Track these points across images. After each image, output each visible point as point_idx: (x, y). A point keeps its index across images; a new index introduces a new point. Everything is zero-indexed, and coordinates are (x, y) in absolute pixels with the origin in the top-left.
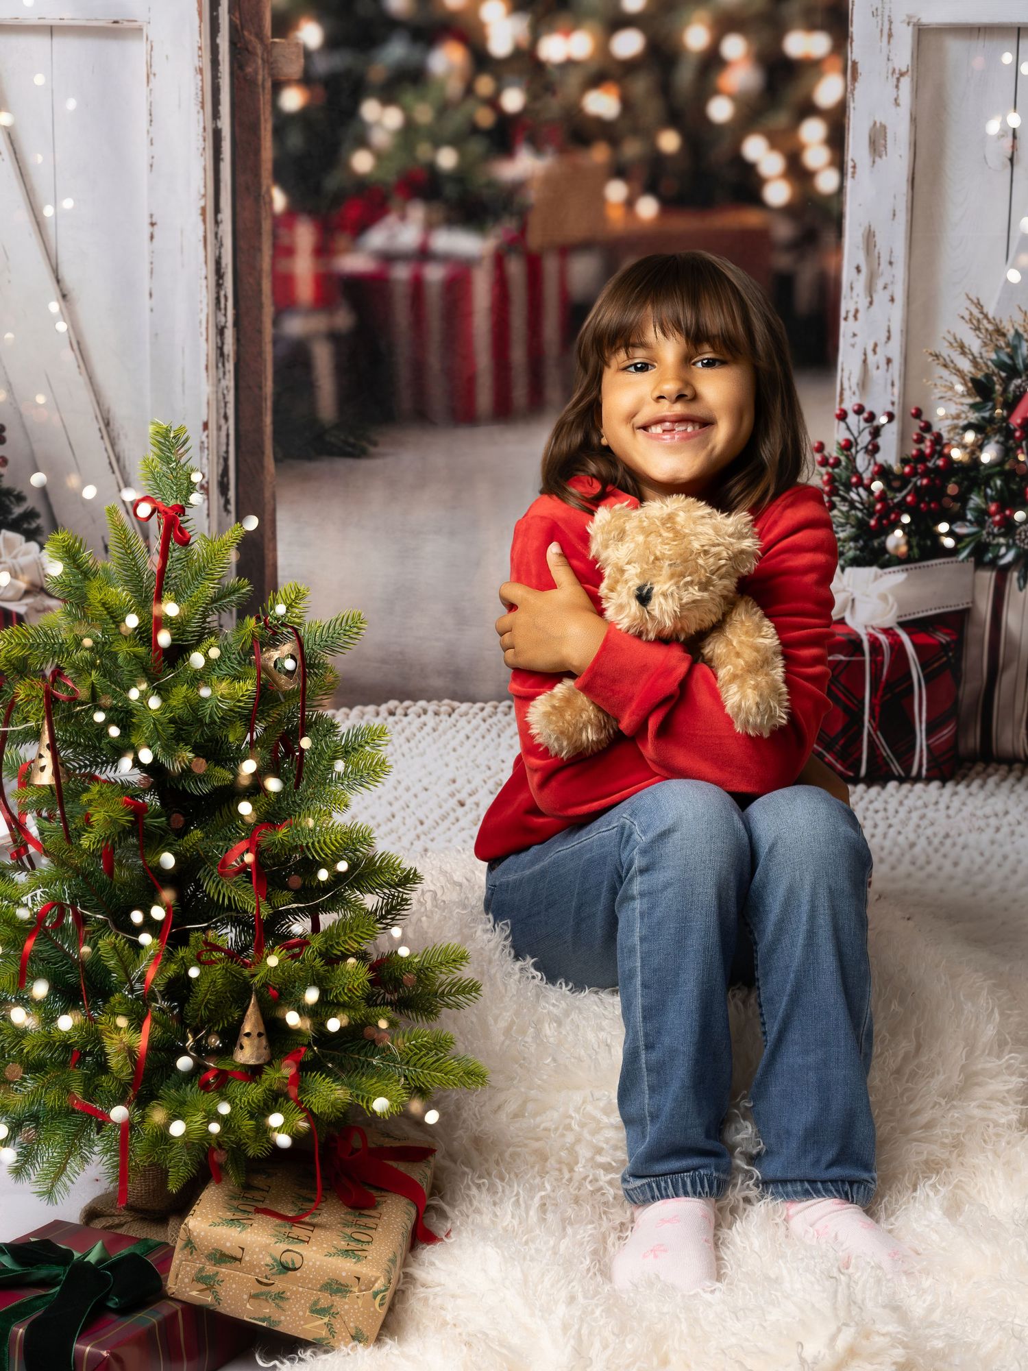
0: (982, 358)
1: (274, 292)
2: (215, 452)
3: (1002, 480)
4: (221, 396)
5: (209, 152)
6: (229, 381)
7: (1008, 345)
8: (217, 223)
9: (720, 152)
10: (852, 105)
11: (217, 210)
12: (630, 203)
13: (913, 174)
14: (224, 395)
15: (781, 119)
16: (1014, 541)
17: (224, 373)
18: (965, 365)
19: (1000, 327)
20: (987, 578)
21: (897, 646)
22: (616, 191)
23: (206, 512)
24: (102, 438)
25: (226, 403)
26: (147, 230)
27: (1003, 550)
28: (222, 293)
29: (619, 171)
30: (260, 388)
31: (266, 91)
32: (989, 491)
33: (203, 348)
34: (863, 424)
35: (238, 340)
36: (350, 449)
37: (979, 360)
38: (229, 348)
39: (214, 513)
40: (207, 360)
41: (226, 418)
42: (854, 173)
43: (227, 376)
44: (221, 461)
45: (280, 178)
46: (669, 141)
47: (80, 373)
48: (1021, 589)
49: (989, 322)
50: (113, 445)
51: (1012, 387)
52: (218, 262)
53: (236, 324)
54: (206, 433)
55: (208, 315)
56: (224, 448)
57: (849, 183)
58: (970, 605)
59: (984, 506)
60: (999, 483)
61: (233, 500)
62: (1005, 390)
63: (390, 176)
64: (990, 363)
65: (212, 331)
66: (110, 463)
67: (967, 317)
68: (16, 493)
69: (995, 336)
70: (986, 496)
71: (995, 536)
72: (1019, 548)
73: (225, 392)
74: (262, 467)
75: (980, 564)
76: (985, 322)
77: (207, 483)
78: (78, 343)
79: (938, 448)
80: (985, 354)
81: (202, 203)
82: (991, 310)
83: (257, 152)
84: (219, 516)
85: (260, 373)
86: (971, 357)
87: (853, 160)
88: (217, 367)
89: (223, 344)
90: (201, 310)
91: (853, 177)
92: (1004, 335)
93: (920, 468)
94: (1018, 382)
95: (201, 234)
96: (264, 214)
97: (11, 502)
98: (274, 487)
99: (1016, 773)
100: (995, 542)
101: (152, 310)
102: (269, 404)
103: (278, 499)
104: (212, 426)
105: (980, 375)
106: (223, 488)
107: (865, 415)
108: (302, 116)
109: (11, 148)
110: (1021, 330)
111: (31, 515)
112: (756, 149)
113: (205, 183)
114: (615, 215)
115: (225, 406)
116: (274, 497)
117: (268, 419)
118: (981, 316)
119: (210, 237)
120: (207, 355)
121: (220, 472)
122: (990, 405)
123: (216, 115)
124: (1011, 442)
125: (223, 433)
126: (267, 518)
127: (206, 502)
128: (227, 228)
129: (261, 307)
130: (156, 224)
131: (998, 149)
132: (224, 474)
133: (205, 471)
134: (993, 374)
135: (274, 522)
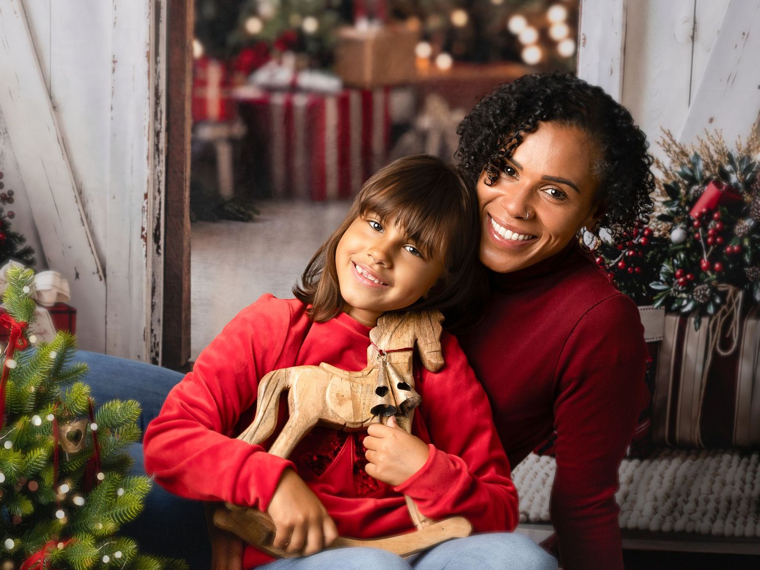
0: (671, 170)
1: (194, 110)
2: (152, 215)
3: (684, 254)
4: (156, 177)
5: (153, 16)
6: (162, 168)
7: (690, 162)
8: (157, 63)
9: (493, 27)
11: (157, 54)
12: (432, 59)
13: (625, 45)
14: (158, 176)
15: (535, 6)
16: (693, 296)
17: (159, 162)
19: (684, 150)
20: (674, 321)
22: (423, 50)
23: (144, 253)
24: (77, 202)
25: (159, 182)
26: (110, 66)
27: (685, 302)
28: (159, 109)
29: (426, 37)
30: (182, 173)
32: (675, 261)
33: (146, 145)
35: (168, 141)
36: (241, 216)
37: (670, 172)
38: (163, 145)
39: (150, 254)
40: (148, 153)
41: (159, 191)
42: (584, 43)
43: (161, 164)
44: (156, 220)
45: (199, 34)
46: (460, 18)
47: (63, 159)
48: (696, 329)
49: (677, 146)
50: (84, 206)
51: (692, 191)
52: (157, 89)
53: (168, 129)
54: (146, 201)
55: (149, 123)
56: (157, 212)
57: (581, 50)
58: (662, 339)
59: (672, 271)
60: (682, 256)
61: (162, 247)
62: (687, 193)
63: (272, 36)
64: (677, 174)
65: (152, 134)
66: (82, 219)
67: (661, 142)
68: (19, 236)
69: (681, 156)
70: (673, 264)
71: (679, 292)
72: (695, 301)
73: (159, 174)
74: (183, 225)
75: (669, 311)
76: (674, 146)
77: (146, 234)
78: (63, 139)
79: (641, 230)
80: (673, 168)
81: (148, 50)
82: (678, 138)
83: (184, 17)
84: (153, 256)
85: (182, 164)
86: (663, 170)
87: (584, 35)
88: (154, 157)
89: (158, 142)
90: (145, 119)
91: (584, 46)
92: (687, 155)
94: (696, 187)
95: (146, 69)
96: (187, 59)
97: (15, 241)
98: (190, 238)
100: (679, 296)
101: (112, 119)
102: (188, 183)
103: (192, 246)
104: (150, 196)
105: (670, 182)
106: (156, 238)
109: (22, 10)
110: (699, 153)
111: (28, 251)
112: (518, 25)
113: (150, 36)
114: (423, 66)
115: (159, 184)
116: (190, 246)
117: (187, 194)
118: (671, 142)
119: (152, 72)
120: (148, 150)
121: (154, 227)
122: (677, 202)
124: (691, 228)
125: (157, 202)
126: (185, 259)
127: (145, 246)
128: (163, 67)
129: (183, 119)
130: (116, 62)
131: (684, 30)
132: (158, 228)
133: (145, 226)
134: (679, 181)
135: (189, 262)
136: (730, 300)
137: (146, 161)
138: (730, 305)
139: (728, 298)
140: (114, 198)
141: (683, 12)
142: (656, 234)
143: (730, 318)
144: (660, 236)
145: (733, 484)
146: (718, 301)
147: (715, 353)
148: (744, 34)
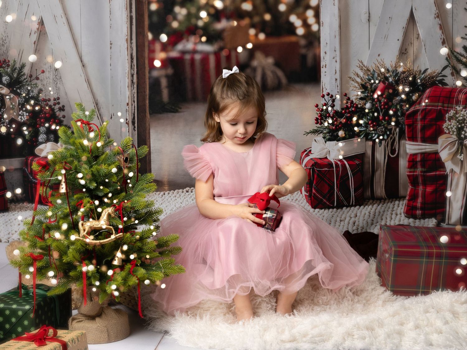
0: (363, 78)
1: (148, 64)
2: (131, 112)
3: (372, 114)
4: (132, 95)
5: (129, 23)
6: (135, 90)
7: (371, 74)
8: (131, 43)
9: (283, 20)
10: (321, 6)
11: (131, 39)
12: (256, 35)
13: (340, 25)
14: (133, 95)
15: (300, 10)
16: (377, 132)
17: (134, 88)
18: (359, 80)
19: (368, 68)
20: (370, 143)
21: (344, 165)
22: (252, 32)
23: (128, 131)
25: (134, 97)
26: (109, 46)
27: (374, 135)
28: (133, 64)
29: (253, 26)
30: (145, 92)
31: (146, 4)
32: (368, 117)
33: (127, 81)
34: (329, 99)
35: (138, 78)
36: (173, 110)
38: (135, 80)
41: (134, 102)
42: (323, 25)
43: (134, 89)
44: (133, 115)
45: (150, 29)
46: (268, 17)
47: (88, 89)
48: (380, 147)
49: (365, 67)
51: (373, 86)
52: (132, 55)
53: (137, 73)
54: (128, 106)
55: (128, 71)
56: (134, 111)
57: (321, 28)
58: (365, 152)
59: (367, 122)
60: (371, 115)
61: (136, 127)
62: (371, 87)
63: (183, 28)
64: (366, 79)
65: (130, 75)
67: (359, 66)
69: (367, 71)
73: (134, 94)
74: (146, 116)
75: (367, 139)
76: (364, 67)
77: (128, 122)
78: (88, 80)
79: (352, 105)
80: (364, 77)
81: (126, 37)
82: (365, 64)
83: (143, 22)
84: (132, 132)
85: (145, 88)
86: (360, 78)
87: (322, 21)
88: (131, 86)
89: (133, 79)
90: (126, 69)
91: (322, 26)
92: (370, 71)
93: (347, 111)
94: (375, 85)
95: (126, 47)
96: (145, 41)
98: (149, 122)
99: (383, 203)
100: (371, 132)
101: (111, 70)
102: (148, 97)
103: (151, 126)
104: (130, 104)
105: (363, 83)
106: (133, 123)
107: (330, 96)
108: (157, 12)
109: (67, 22)
110: (375, 69)
112: (293, 19)
113: (127, 31)
114: (252, 39)
115: (134, 98)
116: (149, 126)
117: (147, 102)
119: (129, 47)
120: (128, 83)
121: (132, 118)
122: (367, 92)
123: (131, 12)
124: (374, 102)
125: (133, 106)
126: (147, 132)
127: (128, 127)
128: (134, 45)
129: (145, 68)
130: (112, 44)
131: (365, 17)
132: (134, 118)
133: (128, 118)
134: (367, 82)
135: (149, 133)
136: (393, 132)
137: (127, 89)
138: (394, 134)
139: (392, 132)
140: (113, 106)
141: (365, 9)
142: (359, 106)
143: (394, 140)
144: (361, 107)
145: (401, 214)
146: (388, 133)
147: (389, 156)
148: (390, 18)
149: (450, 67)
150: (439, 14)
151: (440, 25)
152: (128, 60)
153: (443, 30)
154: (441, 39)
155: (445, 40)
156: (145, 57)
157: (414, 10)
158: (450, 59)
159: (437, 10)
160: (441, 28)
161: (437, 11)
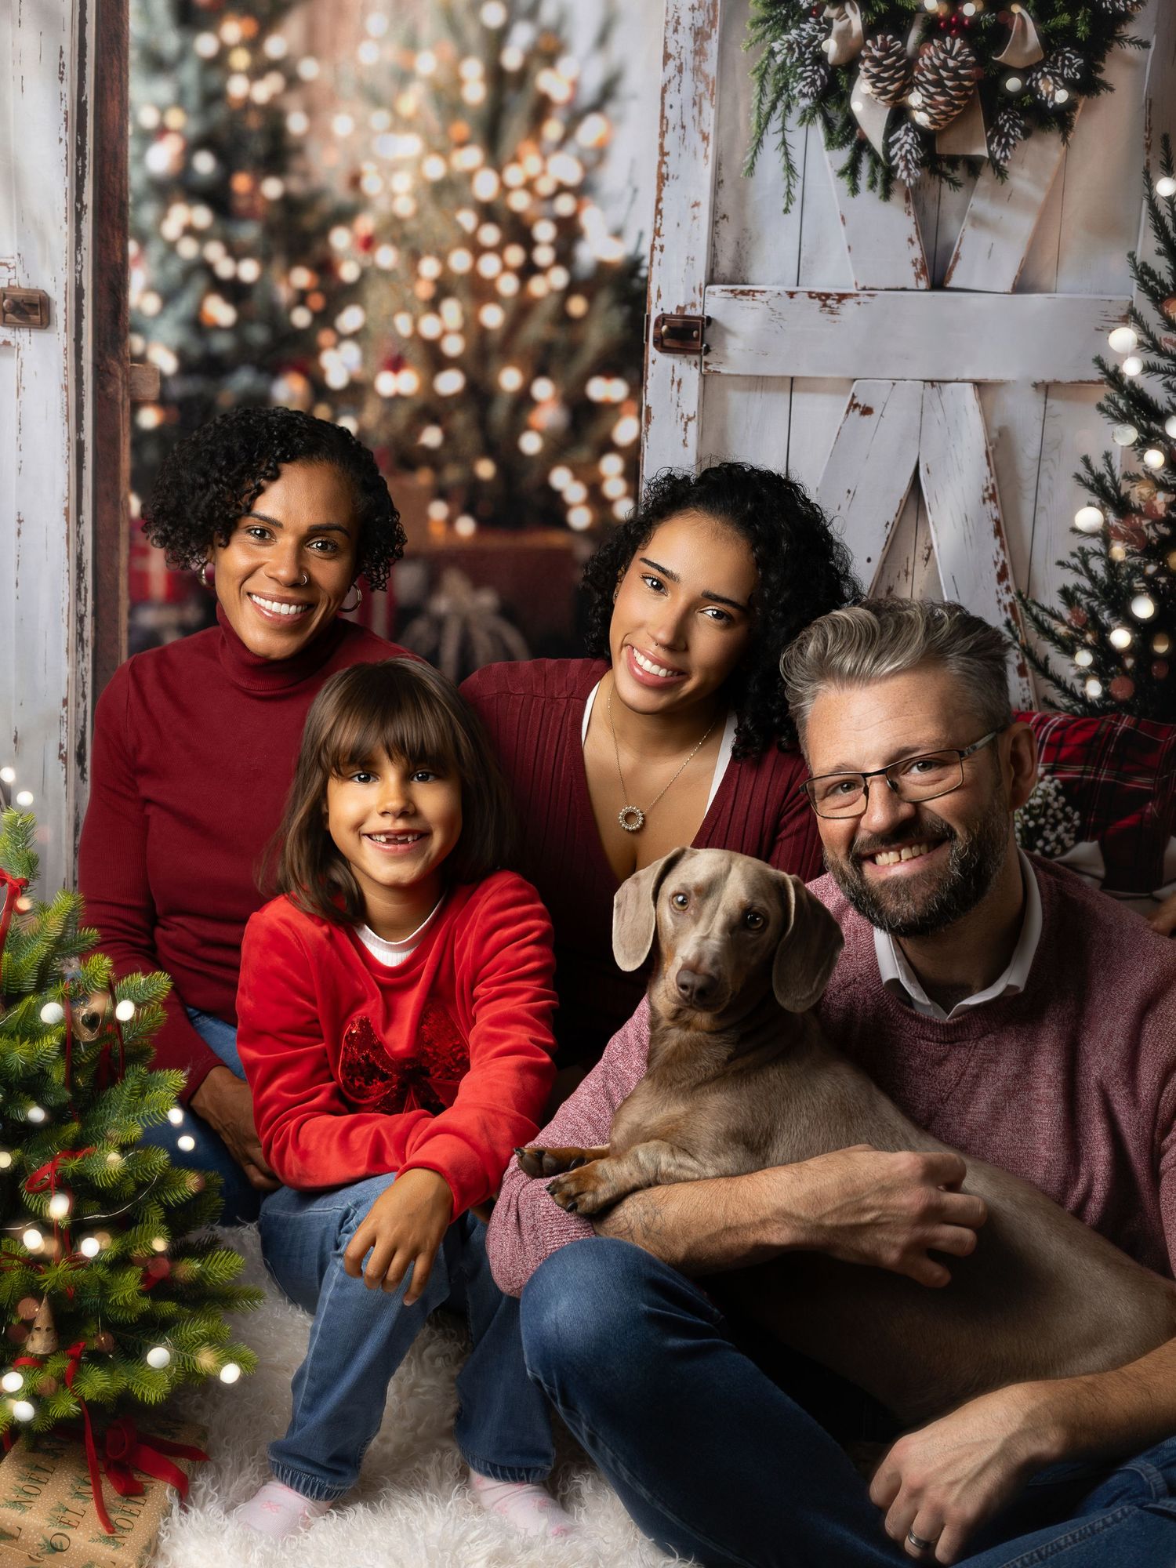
1: (130, 587)
2: (73, 727)
4: (80, 677)
5: (73, 460)
6: (88, 664)
8: (79, 523)
9: (531, 480)
10: (646, 444)
11: (79, 511)
12: (450, 522)
14: (82, 675)
15: (584, 454)
17: (83, 657)
22: (438, 511)
23: (64, 779)
25: (84, 683)
26: (14, 526)
28: (83, 585)
29: (441, 494)
31: (126, 410)
33: (65, 634)
35: (96, 628)
38: (88, 633)
39: (72, 780)
40: (68, 644)
41: (84, 696)
43: (86, 659)
44: (80, 734)
45: (136, 486)
46: (486, 469)
52: (79, 558)
53: (95, 613)
54: (66, 708)
55: (69, 604)
56: (82, 723)
61: (88, 770)
65: (73, 619)
73: (84, 673)
77: (66, 753)
81: (66, 504)
83: (116, 462)
84: (76, 783)
88: (77, 651)
89: (82, 630)
90: (63, 599)
95: (65, 531)
96: (121, 519)
101: (18, 598)
104: (72, 702)
106: (80, 758)
108: (158, 433)
112: (561, 479)
113: (69, 487)
114: (438, 531)
115: (84, 686)
119: (73, 535)
120: (68, 639)
121: (77, 744)
123: (79, 428)
125: (81, 710)
127: (64, 769)
128: (87, 529)
129: (117, 600)
130: (23, 521)
132: (82, 745)
133: (64, 742)
137: (65, 655)
148: (849, 492)
149: (1015, 648)
150: (997, 490)
151: (997, 522)
152: (68, 571)
153: (1005, 538)
154: (996, 563)
155: (1009, 568)
156: (119, 567)
157: (922, 473)
158: (1018, 624)
159: (991, 475)
160: (998, 532)
161: (993, 481)
